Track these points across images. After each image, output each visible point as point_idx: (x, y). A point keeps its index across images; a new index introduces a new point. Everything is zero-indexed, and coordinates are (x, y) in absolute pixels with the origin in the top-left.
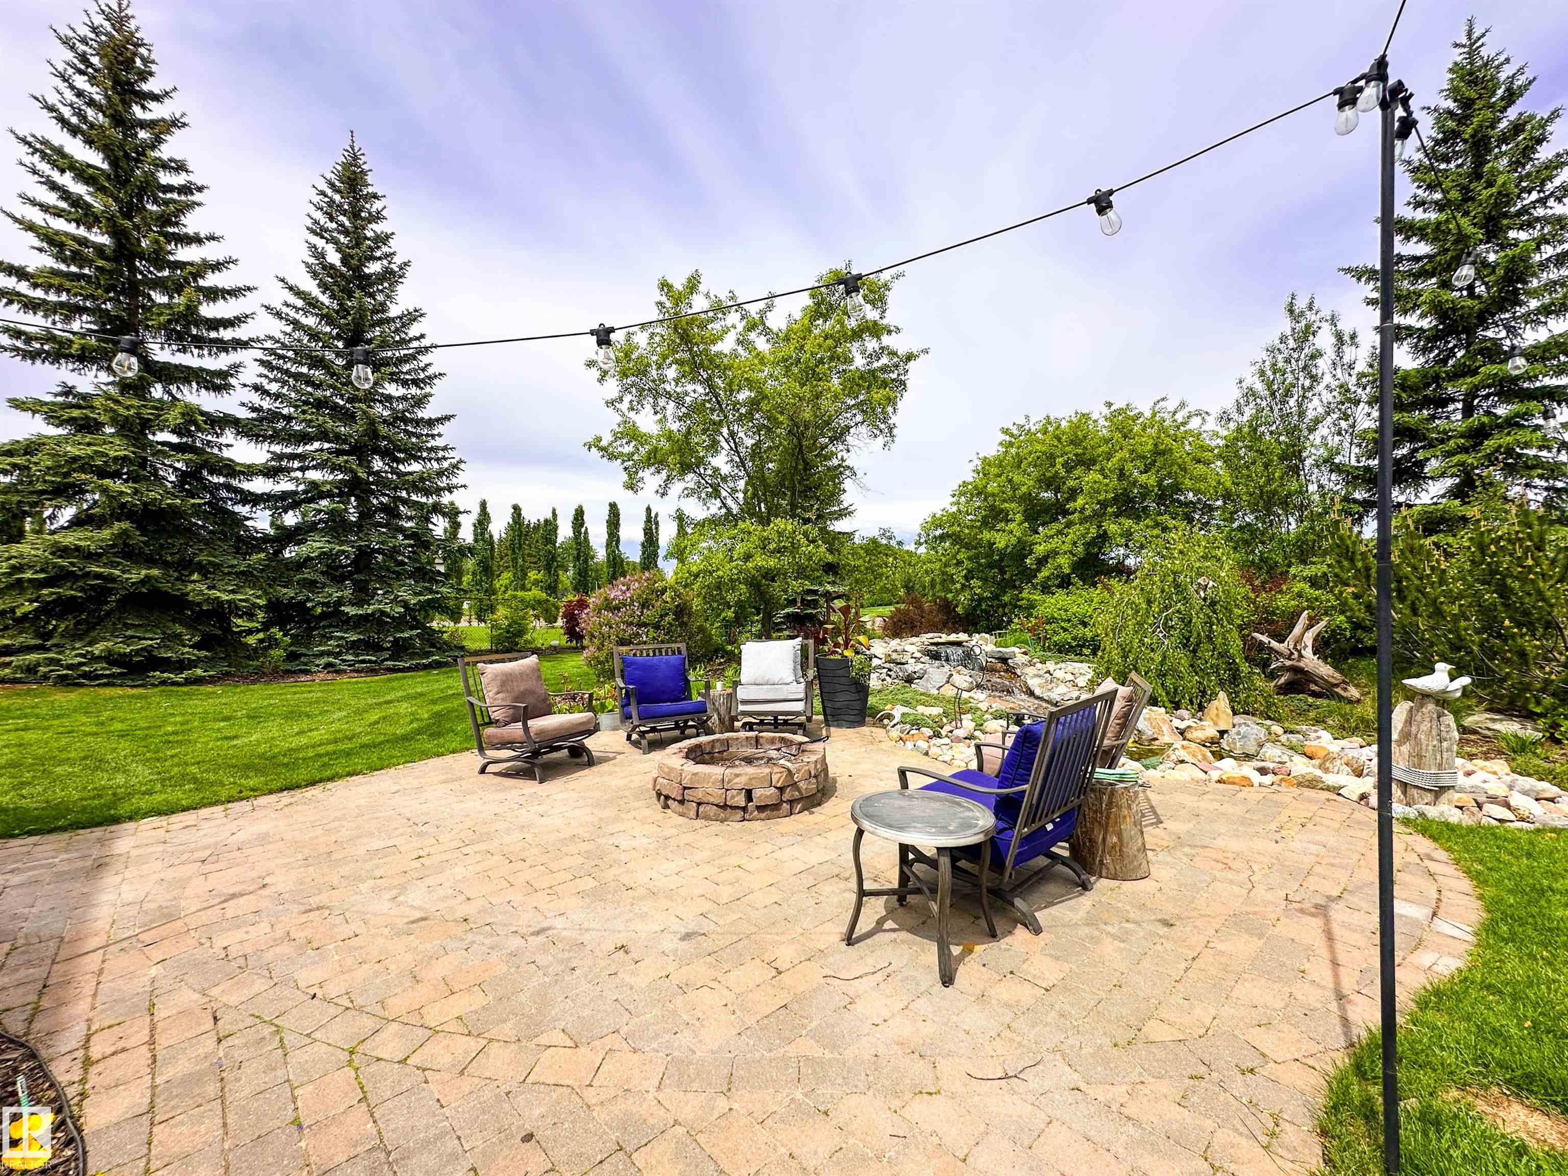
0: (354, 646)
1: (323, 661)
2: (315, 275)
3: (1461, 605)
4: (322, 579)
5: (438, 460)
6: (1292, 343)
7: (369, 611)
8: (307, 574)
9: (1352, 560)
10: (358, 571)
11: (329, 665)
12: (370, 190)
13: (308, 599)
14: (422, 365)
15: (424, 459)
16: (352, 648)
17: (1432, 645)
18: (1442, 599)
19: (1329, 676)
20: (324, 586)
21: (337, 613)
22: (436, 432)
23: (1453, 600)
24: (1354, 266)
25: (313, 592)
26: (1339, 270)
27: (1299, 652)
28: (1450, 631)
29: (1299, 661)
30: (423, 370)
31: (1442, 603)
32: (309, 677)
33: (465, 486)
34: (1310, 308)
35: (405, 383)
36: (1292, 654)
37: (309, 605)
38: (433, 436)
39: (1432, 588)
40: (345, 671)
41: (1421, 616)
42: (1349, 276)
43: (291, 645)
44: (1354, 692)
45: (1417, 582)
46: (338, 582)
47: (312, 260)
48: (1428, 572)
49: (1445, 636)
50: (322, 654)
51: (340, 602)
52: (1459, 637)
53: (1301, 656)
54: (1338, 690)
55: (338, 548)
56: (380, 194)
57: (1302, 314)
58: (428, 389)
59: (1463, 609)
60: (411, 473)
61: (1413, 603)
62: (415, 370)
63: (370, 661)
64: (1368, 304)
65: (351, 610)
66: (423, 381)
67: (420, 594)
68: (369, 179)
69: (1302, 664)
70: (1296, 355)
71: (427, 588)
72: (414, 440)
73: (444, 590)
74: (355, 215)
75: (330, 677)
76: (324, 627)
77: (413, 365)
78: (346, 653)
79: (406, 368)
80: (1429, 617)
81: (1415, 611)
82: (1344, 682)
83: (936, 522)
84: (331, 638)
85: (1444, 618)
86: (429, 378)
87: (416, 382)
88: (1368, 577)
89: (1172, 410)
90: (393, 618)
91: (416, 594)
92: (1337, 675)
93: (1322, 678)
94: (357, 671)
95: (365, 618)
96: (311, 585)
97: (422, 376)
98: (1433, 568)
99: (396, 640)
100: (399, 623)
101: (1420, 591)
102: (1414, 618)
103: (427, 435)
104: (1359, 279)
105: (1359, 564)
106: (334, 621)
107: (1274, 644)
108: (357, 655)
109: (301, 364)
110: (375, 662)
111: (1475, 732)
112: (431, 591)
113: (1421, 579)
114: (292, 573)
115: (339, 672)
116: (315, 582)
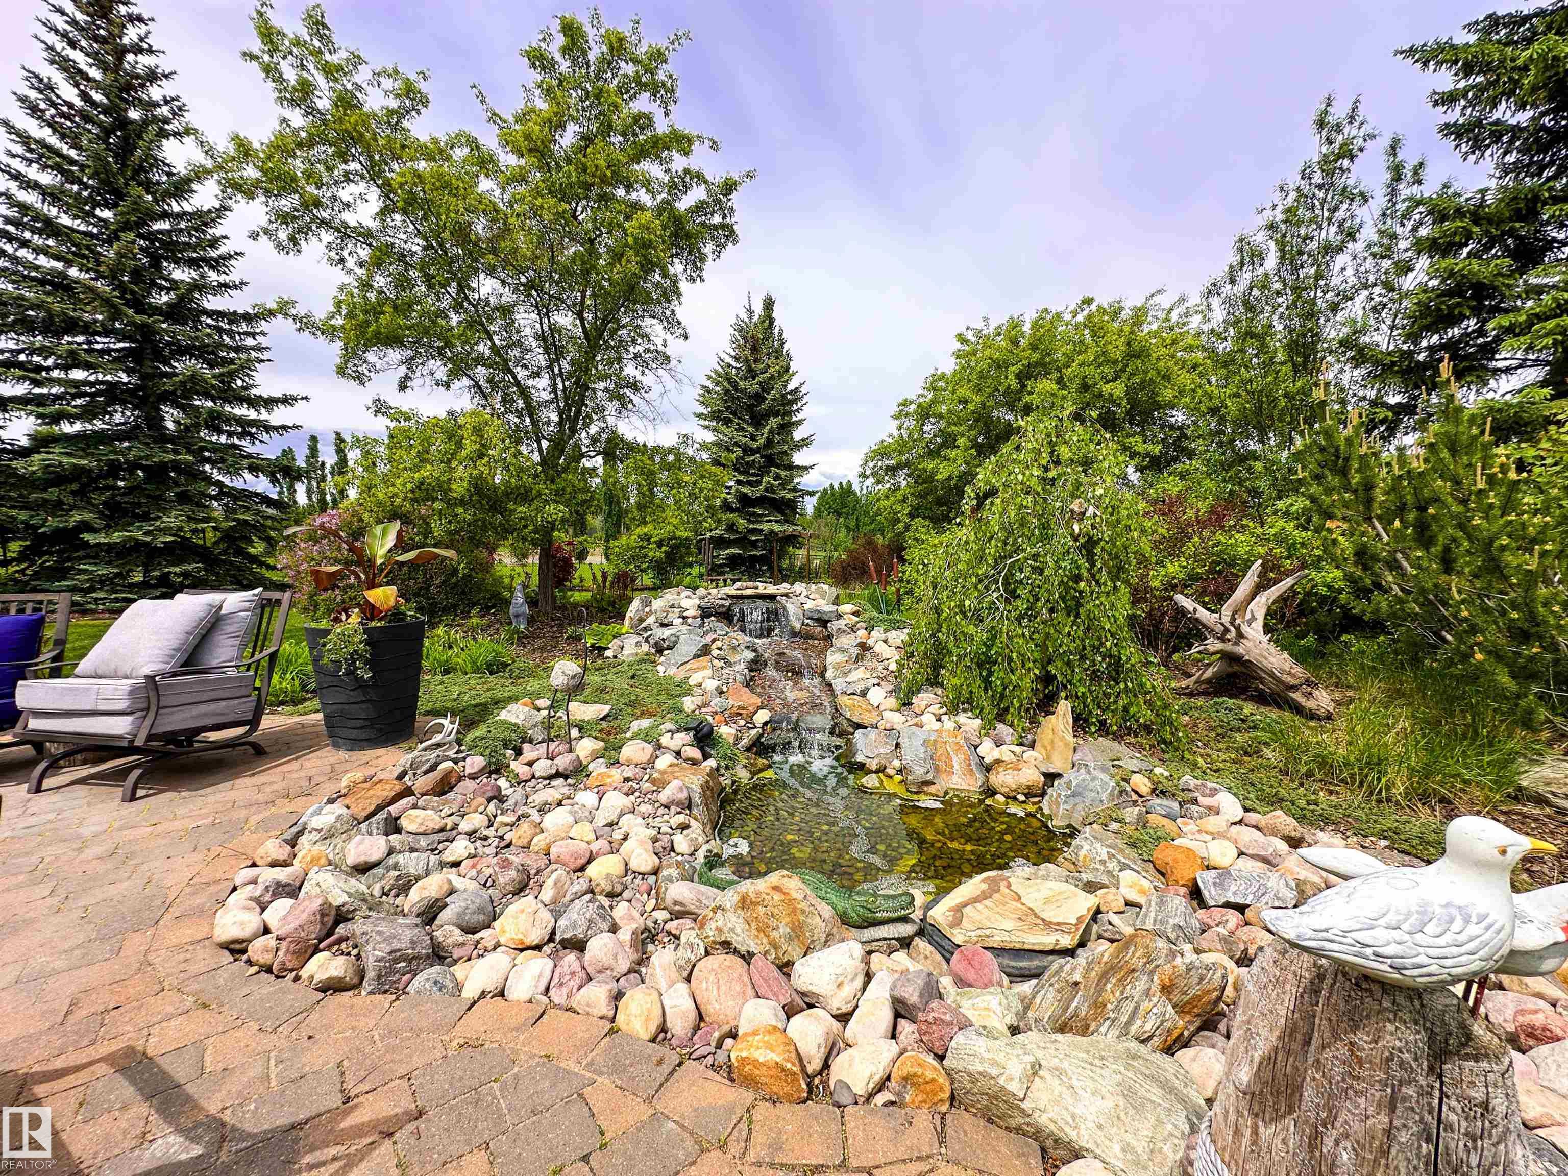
0: (112, 582)
3: (1544, 554)
6: (1318, 178)
9: (1344, 472)
17: (1474, 630)
18: (1505, 541)
19: (1283, 671)
23: (1528, 543)
24: (1419, 43)
26: (1397, 52)
27: (1238, 629)
28: (1514, 607)
29: (1236, 644)
31: (1503, 548)
33: (306, 398)
34: (1352, 119)
36: (1227, 630)
39: (1486, 517)
41: (1460, 574)
42: (1410, 60)
44: (1323, 700)
45: (1456, 508)
48: (1481, 486)
49: (1503, 613)
52: (1532, 617)
53: (1240, 635)
54: (1296, 696)
57: (1338, 128)
59: (1548, 562)
61: (1447, 550)
64: (1436, 104)
69: (1240, 650)
70: (1321, 195)
80: (1476, 576)
81: (1448, 564)
82: (1308, 682)
83: (882, 452)
85: (1506, 578)
88: (1369, 502)
89: (1168, 306)
92: (1298, 670)
93: (1272, 675)
98: (1491, 480)
101: (1461, 526)
102: (1444, 577)
104: (1426, 64)
105: (1356, 479)
107: (1203, 614)
111: (1540, 800)
113: (1464, 502)
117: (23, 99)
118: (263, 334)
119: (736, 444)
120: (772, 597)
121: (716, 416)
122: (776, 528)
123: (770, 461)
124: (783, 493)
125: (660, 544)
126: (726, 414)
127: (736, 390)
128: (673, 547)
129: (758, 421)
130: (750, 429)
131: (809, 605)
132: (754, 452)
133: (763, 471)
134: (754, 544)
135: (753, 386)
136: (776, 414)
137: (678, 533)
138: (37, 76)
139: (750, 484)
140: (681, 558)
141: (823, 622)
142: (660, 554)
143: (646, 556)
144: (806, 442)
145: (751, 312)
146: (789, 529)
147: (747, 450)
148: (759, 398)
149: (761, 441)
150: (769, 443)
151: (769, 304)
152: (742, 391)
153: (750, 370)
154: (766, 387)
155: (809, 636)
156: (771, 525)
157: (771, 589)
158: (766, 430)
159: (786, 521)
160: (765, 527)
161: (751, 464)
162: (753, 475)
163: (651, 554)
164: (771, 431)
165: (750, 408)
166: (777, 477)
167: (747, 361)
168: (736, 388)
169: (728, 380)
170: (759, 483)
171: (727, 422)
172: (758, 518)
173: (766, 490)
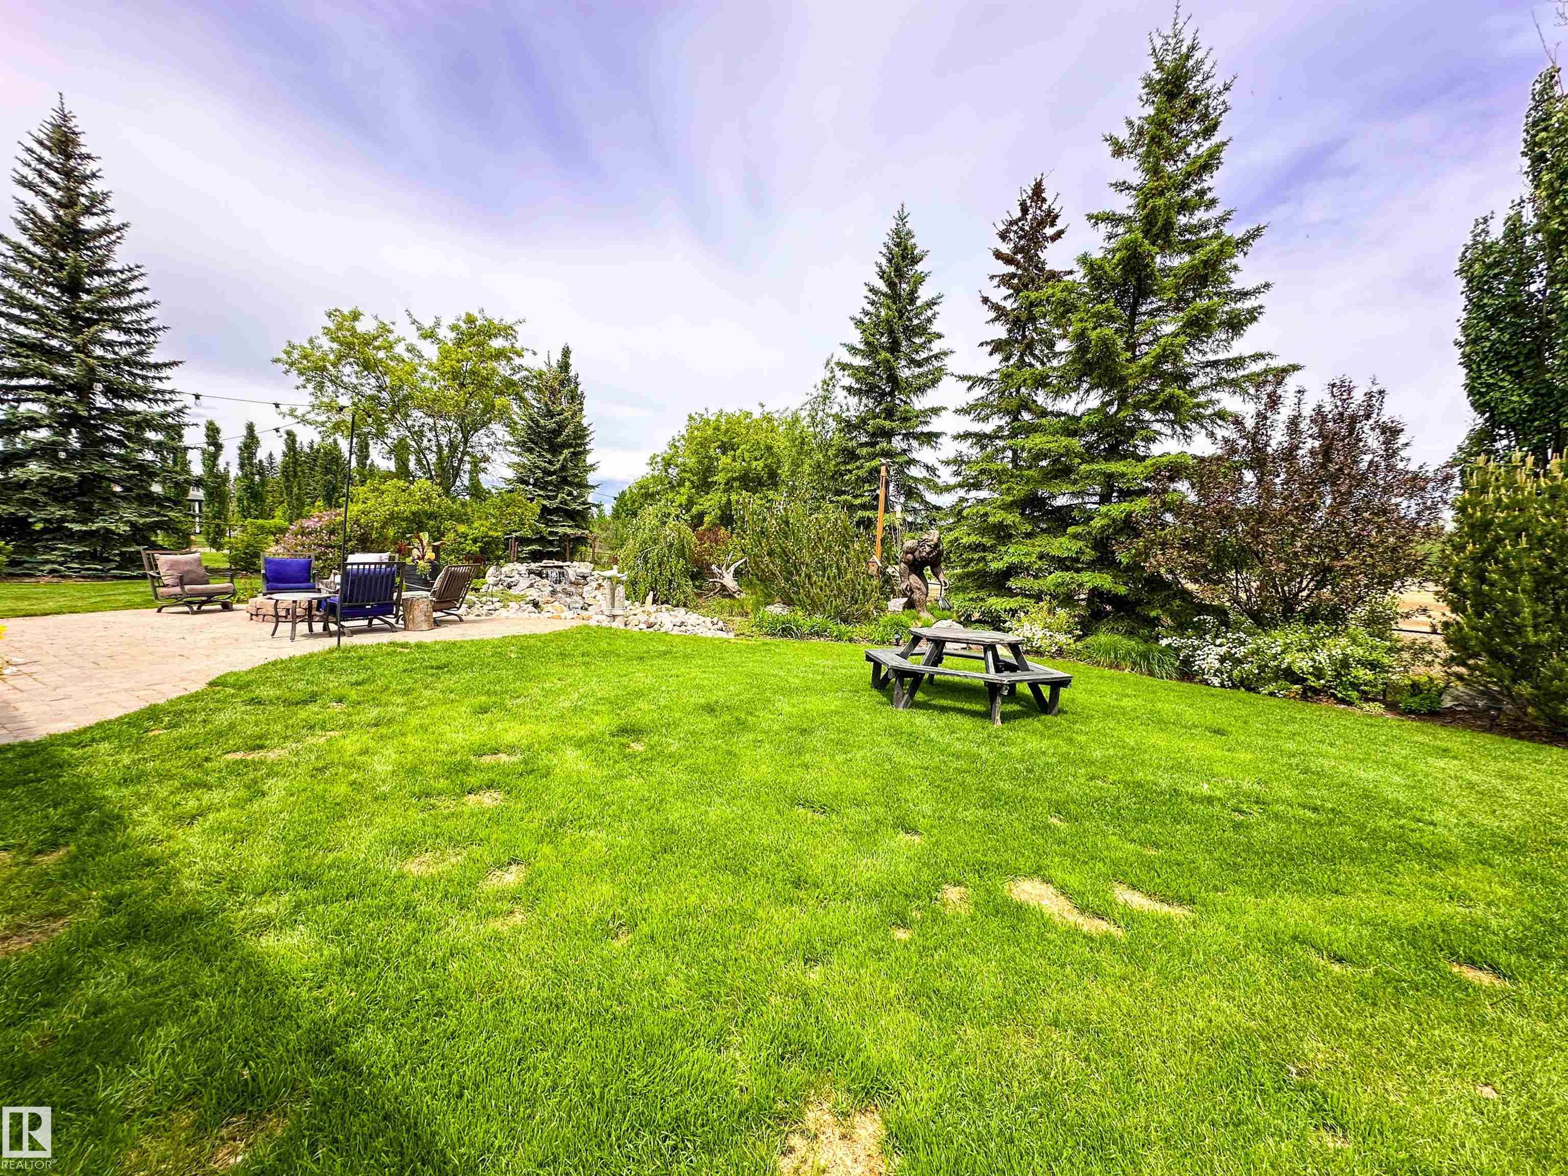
0: (80, 557)
1: (48, 567)
2: (25, 229)
4: (43, 499)
5: (165, 402)
7: (94, 528)
8: (27, 493)
10: (82, 494)
11: (52, 571)
12: (84, 150)
13: (30, 516)
14: (144, 317)
15: (150, 400)
16: (77, 558)
20: (46, 504)
21: (60, 528)
22: (162, 375)
25: (33, 509)
30: (147, 322)
32: (33, 580)
35: (127, 331)
36: (721, 575)
37: (30, 520)
38: (160, 379)
40: (70, 577)
43: (13, 553)
46: (60, 502)
47: (21, 217)
50: (47, 562)
51: (63, 519)
53: (724, 577)
55: (59, 474)
56: (93, 155)
58: (152, 338)
60: (134, 413)
62: (138, 322)
63: (96, 570)
65: (76, 527)
66: (146, 331)
67: (147, 516)
68: (82, 139)
69: (723, 581)
71: (154, 512)
72: (139, 381)
73: (171, 514)
74: (67, 174)
75: (55, 580)
76: (48, 540)
77: (134, 316)
78: (71, 562)
79: (127, 318)
84: (55, 549)
86: (153, 329)
87: (139, 332)
90: (119, 535)
91: (141, 516)
94: (83, 577)
95: (91, 534)
96: (34, 504)
97: (145, 327)
99: (122, 554)
100: (126, 540)
103: (154, 378)
106: (58, 535)
107: (717, 570)
108: (83, 564)
109: (12, 306)
110: (102, 570)
112: (158, 514)
114: (10, 492)
115: (64, 577)
116: (36, 501)
117: (18, 222)
118: (168, 378)
119: (537, 467)
120: (561, 567)
121: (521, 444)
122: (569, 531)
123: (564, 481)
124: (574, 506)
125: (475, 541)
126: (529, 444)
127: (538, 426)
128: (486, 543)
129: (555, 450)
130: (549, 456)
131: (579, 571)
132: (551, 474)
133: (558, 487)
134: (551, 543)
135: (551, 424)
136: (570, 446)
137: (491, 533)
138: (23, 203)
139: (548, 498)
140: (492, 552)
141: (585, 578)
142: (475, 548)
143: (463, 550)
144: (592, 467)
145: (549, 365)
146: (579, 532)
147: (547, 473)
148: (557, 432)
149: (558, 466)
150: (563, 468)
151: (566, 353)
152: (542, 427)
153: (549, 411)
154: (561, 426)
155: (578, 584)
156: (566, 529)
157: (561, 564)
158: (562, 458)
159: (577, 526)
160: (561, 530)
161: (550, 483)
162: (551, 491)
163: (468, 548)
164: (565, 460)
165: (550, 441)
166: (570, 494)
167: (546, 404)
168: (537, 423)
169: (532, 419)
170: (555, 497)
171: (530, 450)
172: (554, 524)
173: (561, 503)
